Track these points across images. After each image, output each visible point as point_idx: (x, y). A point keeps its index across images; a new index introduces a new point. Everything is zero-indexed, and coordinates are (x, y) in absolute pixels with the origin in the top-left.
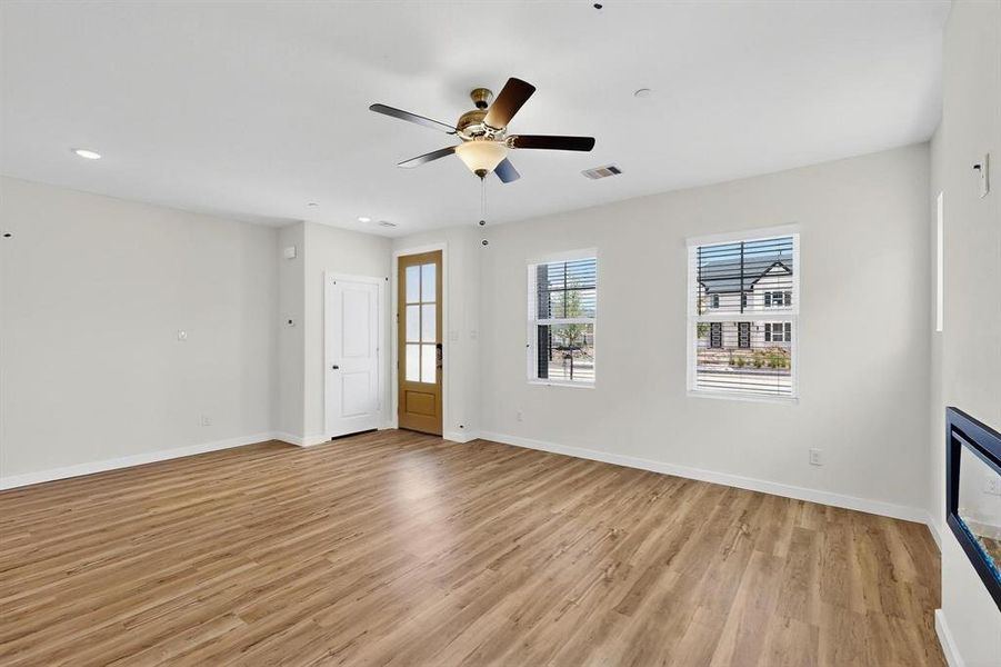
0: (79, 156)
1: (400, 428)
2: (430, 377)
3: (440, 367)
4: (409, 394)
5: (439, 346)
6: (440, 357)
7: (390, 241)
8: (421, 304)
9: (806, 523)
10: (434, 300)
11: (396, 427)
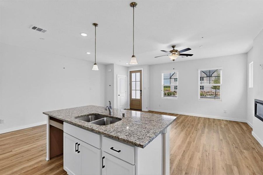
0: (87, 54)
1: (130, 109)
2: (138, 97)
3: (141, 95)
4: (133, 101)
5: (141, 91)
6: (141, 93)
7: (128, 68)
8: (136, 81)
9: (225, 123)
10: (139, 81)
11: (129, 108)
